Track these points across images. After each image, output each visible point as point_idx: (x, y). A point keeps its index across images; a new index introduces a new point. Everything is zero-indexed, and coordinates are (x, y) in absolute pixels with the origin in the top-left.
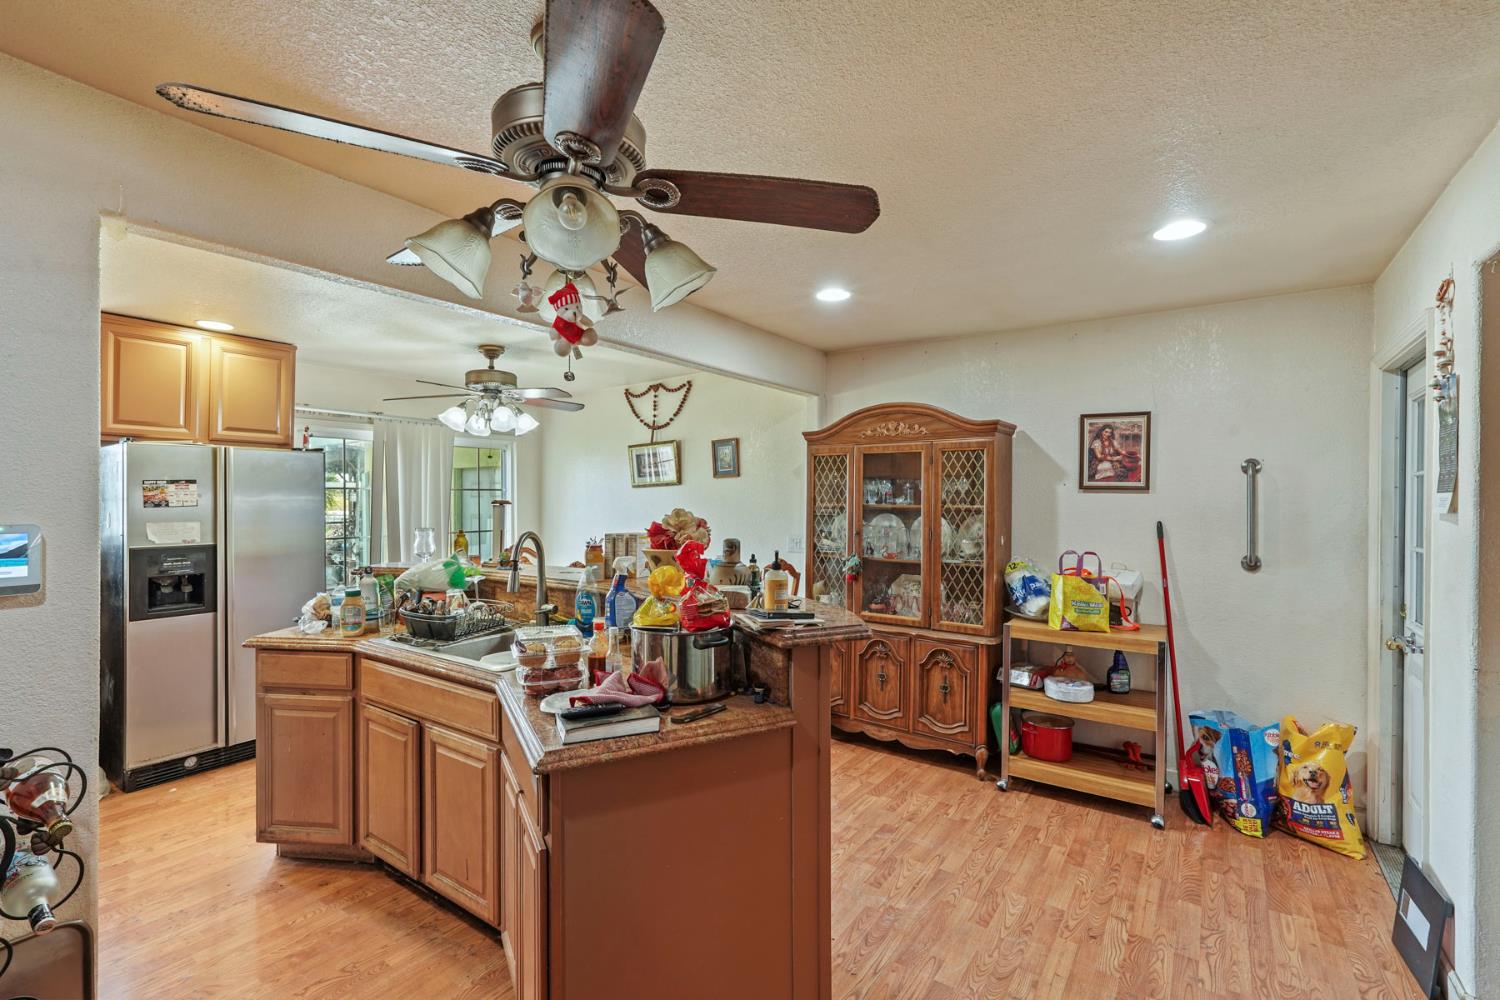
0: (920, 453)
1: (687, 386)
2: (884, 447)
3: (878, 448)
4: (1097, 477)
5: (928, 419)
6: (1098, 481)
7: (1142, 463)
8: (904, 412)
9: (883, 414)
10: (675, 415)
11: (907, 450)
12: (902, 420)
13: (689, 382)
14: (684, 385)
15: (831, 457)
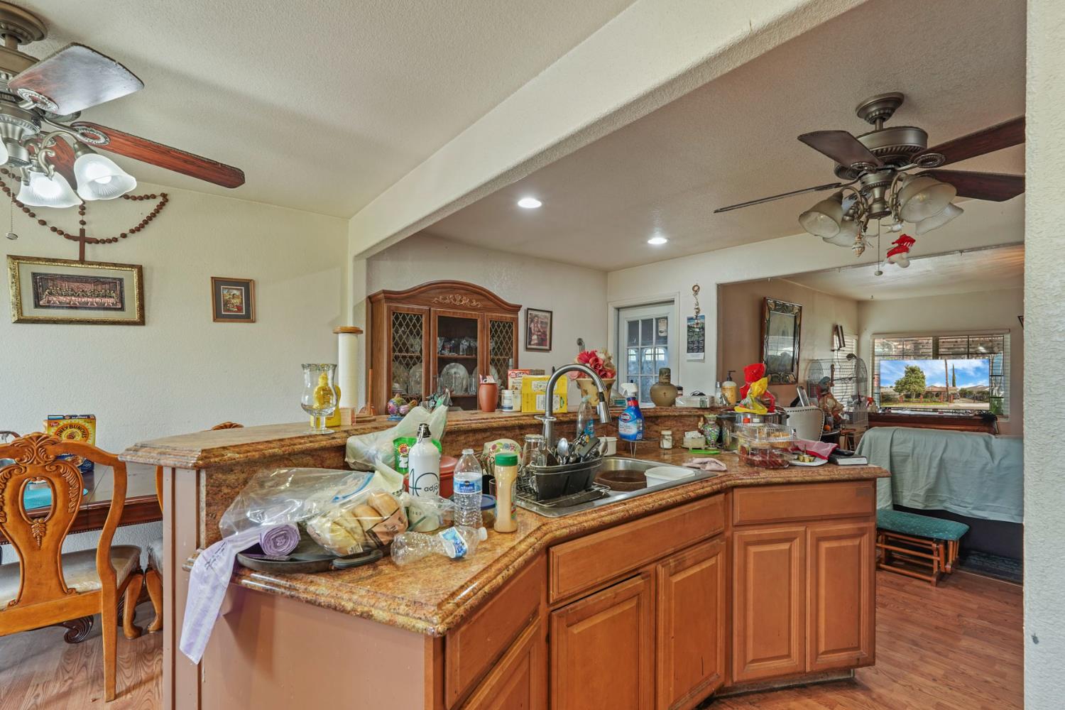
0: (477, 320)
1: (160, 199)
2: (454, 312)
3: (450, 313)
4: (532, 343)
5: (482, 298)
6: (533, 345)
7: (548, 337)
8: (467, 290)
9: (451, 287)
10: (132, 231)
11: (469, 317)
12: (466, 294)
13: (164, 196)
14: (154, 197)
15: (408, 315)
